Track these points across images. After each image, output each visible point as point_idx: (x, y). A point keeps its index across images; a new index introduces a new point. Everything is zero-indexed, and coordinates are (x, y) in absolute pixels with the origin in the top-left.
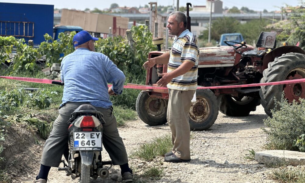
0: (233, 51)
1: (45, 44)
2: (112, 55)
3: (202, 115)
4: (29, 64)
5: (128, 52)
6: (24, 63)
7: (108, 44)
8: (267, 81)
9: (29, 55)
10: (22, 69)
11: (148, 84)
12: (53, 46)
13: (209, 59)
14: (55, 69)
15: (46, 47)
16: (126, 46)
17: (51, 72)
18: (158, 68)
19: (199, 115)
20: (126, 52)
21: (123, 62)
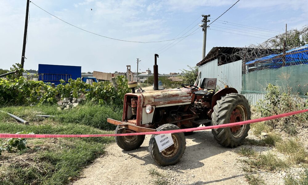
0: (191, 92)
1: (60, 86)
2: (102, 92)
3: (172, 151)
4: (50, 98)
5: (113, 91)
6: (47, 98)
7: (101, 86)
8: (218, 116)
9: (50, 93)
10: (46, 102)
11: (124, 120)
12: (65, 87)
13: (173, 99)
14: (65, 102)
15: (61, 87)
16: (112, 87)
17: (62, 103)
18: (133, 108)
19: (170, 151)
20: (111, 91)
21: (110, 97)
